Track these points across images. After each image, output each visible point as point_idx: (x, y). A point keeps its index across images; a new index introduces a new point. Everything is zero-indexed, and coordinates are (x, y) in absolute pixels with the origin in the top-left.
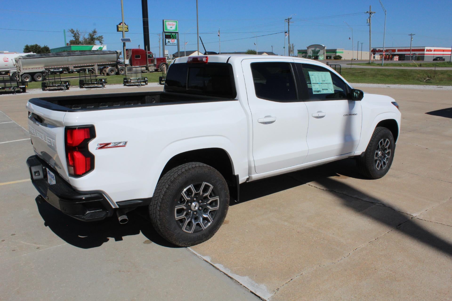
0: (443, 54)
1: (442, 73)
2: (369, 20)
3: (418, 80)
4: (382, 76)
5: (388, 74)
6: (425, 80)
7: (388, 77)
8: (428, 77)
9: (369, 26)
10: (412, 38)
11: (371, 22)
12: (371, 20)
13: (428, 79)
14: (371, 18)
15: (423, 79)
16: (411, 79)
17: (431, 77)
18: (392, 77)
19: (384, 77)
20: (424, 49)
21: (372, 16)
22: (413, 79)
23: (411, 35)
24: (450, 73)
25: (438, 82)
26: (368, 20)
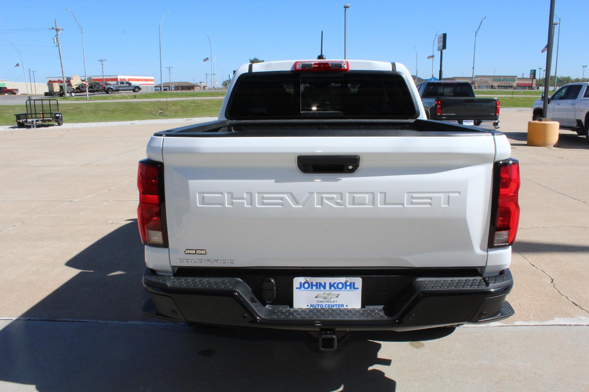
0: (147, 84)
1: (174, 104)
2: (57, 38)
3: (150, 113)
4: (105, 112)
5: (111, 110)
6: (158, 114)
7: (113, 112)
8: (160, 109)
9: (58, 47)
10: (103, 65)
11: (59, 41)
12: (59, 39)
13: (160, 112)
14: (58, 37)
15: (155, 113)
16: (142, 113)
17: (163, 110)
18: (119, 112)
19: (108, 113)
20: (117, 78)
21: (59, 34)
22: (145, 113)
23: (101, 61)
24: (182, 104)
25: (173, 114)
26: (55, 38)
